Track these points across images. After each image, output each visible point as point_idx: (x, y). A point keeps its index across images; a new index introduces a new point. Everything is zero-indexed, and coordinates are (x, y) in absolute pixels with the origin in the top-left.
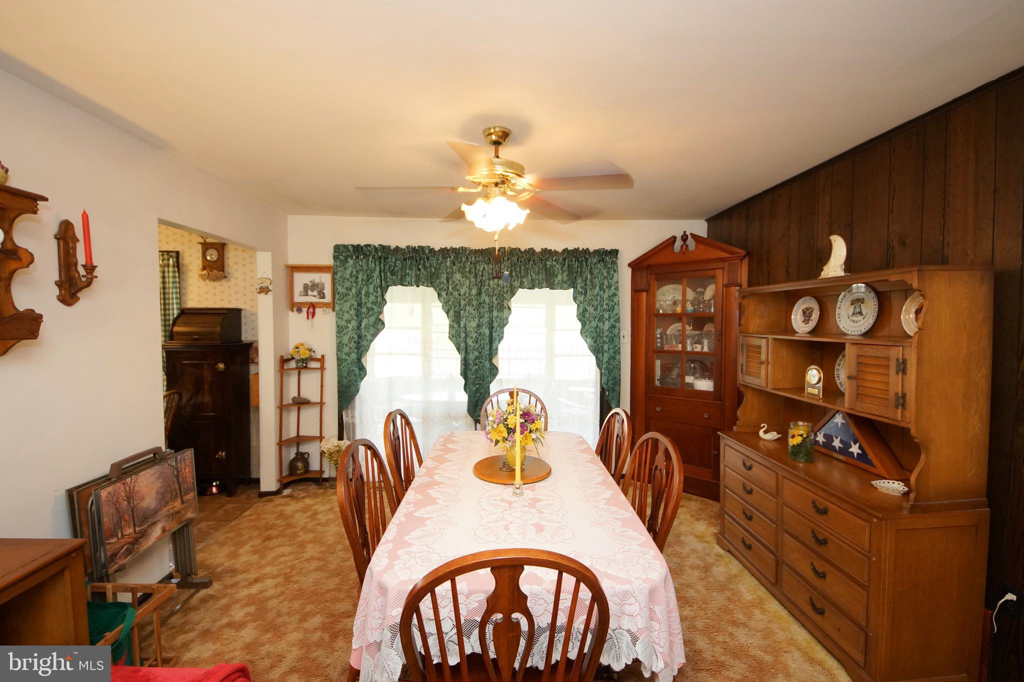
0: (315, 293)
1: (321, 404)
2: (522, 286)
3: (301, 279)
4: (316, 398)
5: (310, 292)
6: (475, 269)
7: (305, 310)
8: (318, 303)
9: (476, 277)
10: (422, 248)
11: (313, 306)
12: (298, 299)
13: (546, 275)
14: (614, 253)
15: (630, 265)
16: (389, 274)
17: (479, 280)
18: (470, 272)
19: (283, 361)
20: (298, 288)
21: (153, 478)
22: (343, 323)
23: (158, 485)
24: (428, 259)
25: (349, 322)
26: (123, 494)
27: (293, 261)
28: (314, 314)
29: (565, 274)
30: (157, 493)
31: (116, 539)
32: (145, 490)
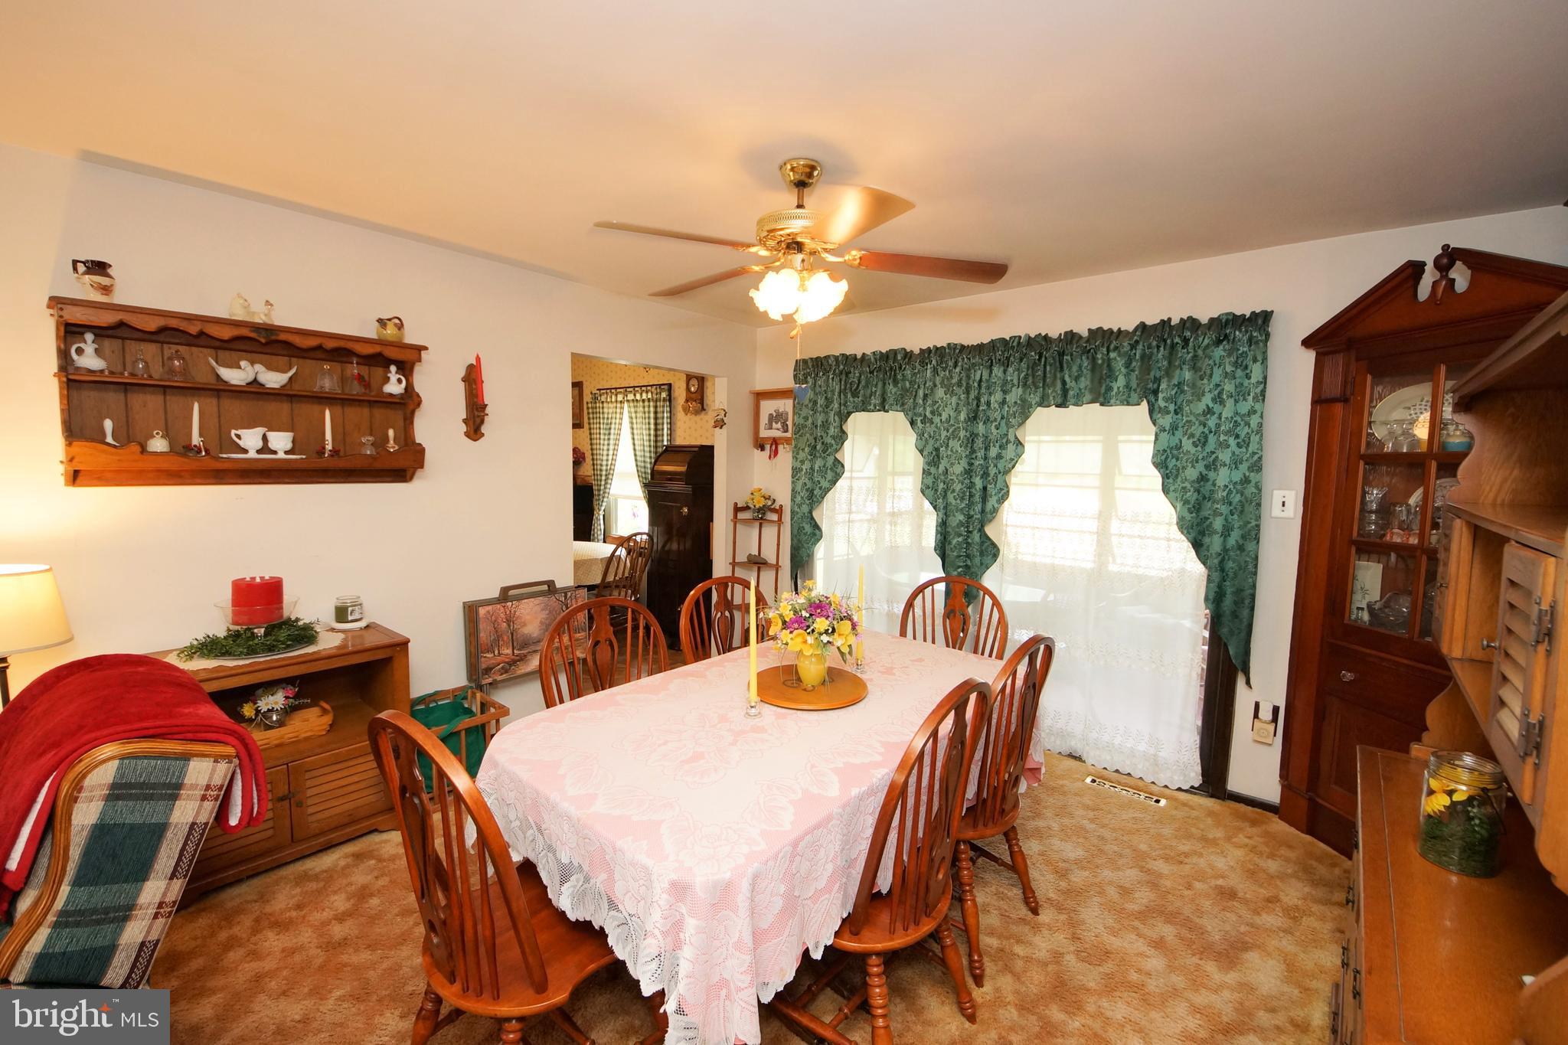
0: (779, 425)
1: (777, 567)
2: (1043, 403)
3: (768, 407)
4: (772, 560)
5: (774, 425)
6: (968, 377)
7: (768, 447)
8: (780, 438)
9: (968, 392)
10: (895, 352)
11: (775, 442)
12: (764, 433)
13: (1092, 381)
14: (1262, 320)
15: (1307, 343)
16: (849, 395)
17: (972, 396)
18: (959, 384)
19: (737, 509)
20: (764, 420)
21: (538, 608)
22: (798, 465)
23: (543, 615)
24: (900, 368)
25: (802, 462)
26: (502, 615)
27: (760, 386)
28: (776, 453)
29: (1133, 376)
30: (541, 622)
31: (492, 655)
32: (528, 617)
